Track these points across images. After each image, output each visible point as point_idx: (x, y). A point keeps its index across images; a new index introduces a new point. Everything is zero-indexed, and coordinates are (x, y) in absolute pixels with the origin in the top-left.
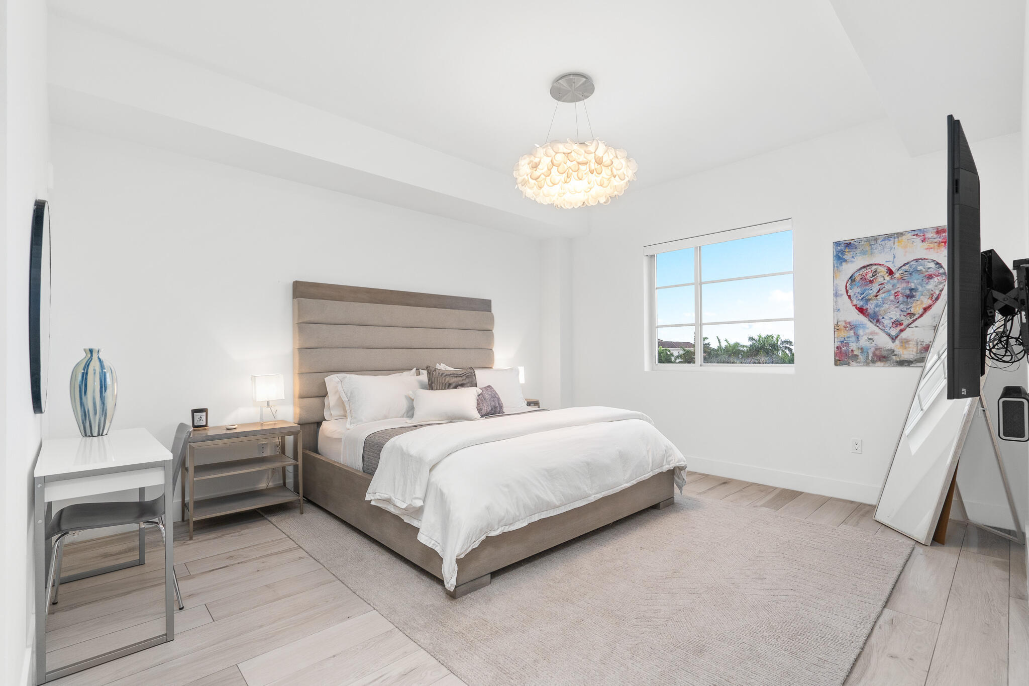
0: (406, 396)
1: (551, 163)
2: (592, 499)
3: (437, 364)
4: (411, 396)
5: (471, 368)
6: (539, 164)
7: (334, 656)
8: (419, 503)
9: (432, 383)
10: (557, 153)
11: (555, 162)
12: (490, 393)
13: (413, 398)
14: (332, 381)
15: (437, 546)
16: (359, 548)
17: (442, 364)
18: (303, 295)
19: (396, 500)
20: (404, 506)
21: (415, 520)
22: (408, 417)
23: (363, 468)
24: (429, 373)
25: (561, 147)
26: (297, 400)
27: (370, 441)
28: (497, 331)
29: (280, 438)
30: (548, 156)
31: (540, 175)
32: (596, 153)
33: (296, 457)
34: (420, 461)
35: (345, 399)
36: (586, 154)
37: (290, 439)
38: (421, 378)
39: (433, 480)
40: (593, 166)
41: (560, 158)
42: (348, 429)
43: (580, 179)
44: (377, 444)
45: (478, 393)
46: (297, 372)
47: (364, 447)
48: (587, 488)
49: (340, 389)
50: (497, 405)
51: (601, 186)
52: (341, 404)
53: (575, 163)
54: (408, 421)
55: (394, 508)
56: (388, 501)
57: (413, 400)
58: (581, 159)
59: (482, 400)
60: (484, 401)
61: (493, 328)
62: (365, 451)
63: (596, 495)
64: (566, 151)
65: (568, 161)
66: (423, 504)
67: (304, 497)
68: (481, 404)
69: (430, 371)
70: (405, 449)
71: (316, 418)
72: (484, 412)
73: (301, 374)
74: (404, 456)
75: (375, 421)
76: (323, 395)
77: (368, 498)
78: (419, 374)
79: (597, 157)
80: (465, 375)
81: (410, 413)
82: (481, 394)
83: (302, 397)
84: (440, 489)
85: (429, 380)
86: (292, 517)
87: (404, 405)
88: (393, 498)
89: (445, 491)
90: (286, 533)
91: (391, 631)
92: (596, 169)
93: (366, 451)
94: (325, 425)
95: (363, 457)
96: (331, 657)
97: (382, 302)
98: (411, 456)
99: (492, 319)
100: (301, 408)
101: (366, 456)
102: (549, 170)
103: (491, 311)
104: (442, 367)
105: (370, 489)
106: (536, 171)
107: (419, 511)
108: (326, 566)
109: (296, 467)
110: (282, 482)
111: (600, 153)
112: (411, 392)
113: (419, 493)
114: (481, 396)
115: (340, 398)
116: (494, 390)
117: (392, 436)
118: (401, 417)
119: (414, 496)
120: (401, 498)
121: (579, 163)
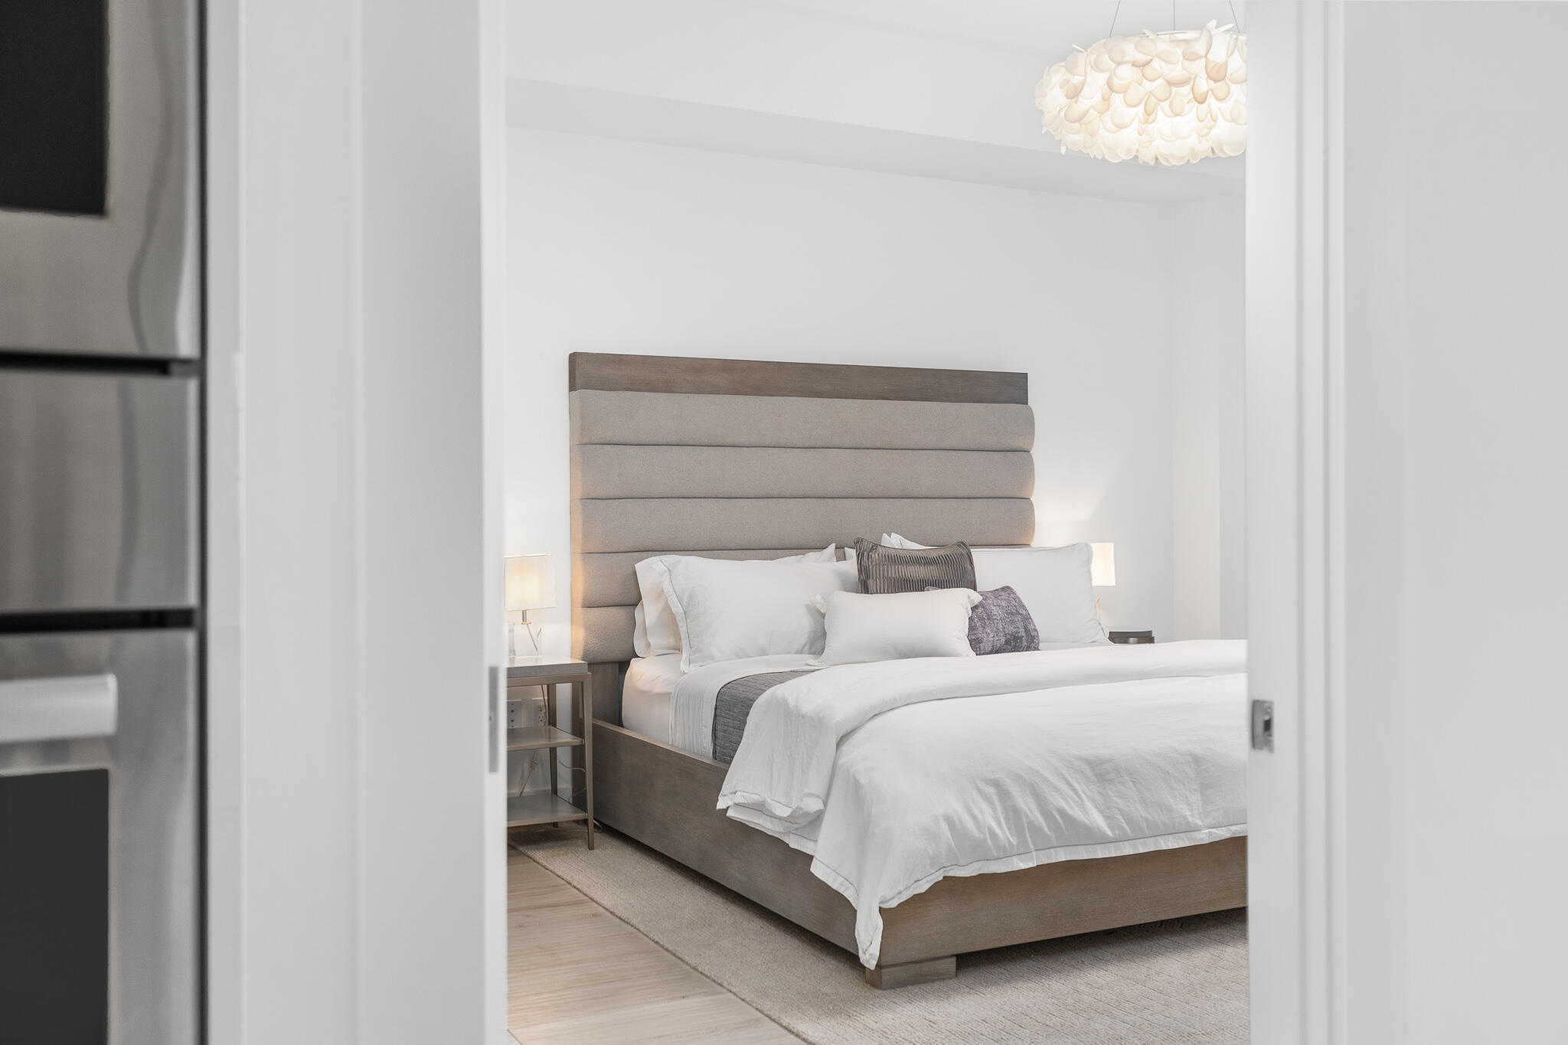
0: (808, 607)
1: (1106, 86)
2: (1204, 837)
3: (885, 534)
4: (819, 607)
5: (962, 544)
6: (1081, 90)
7: (660, 1037)
8: (814, 805)
9: (868, 576)
10: (1119, 64)
11: (1116, 82)
12: (1003, 604)
13: (823, 611)
14: (651, 571)
15: (848, 888)
16: (704, 908)
17: (893, 535)
18: (591, 385)
19: (774, 804)
20: (785, 812)
21: (809, 842)
22: (813, 653)
23: (714, 752)
24: (860, 556)
25: (1130, 50)
26: (579, 610)
27: (728, 697)
28: (1039, 453)
29: (545, 687)
30: (1101, 71)
31: (1088, 110)
32: (1209, 56)
33: (577, 729)
34: (817, 723)
35: (677, 609)
36: (1187, 63)
37: (564, 691)
38: (843, 566)
39: (842, 761)
40: (1203, 84)
41: (1126, 72)
42: (684, 673)
43: (1177, 115)
44: (742, 702)
45: (971, 601)
46: (578, 549)
47: (716, 709)
48: (1192, 810)
49: (667, 587)
50: (1022, 632)
51: (1234, 121)
52: (669, 621)
53: (1160, 81)
54: (811, 662)
55: (771, 822)
56: (760, 808)
57: (823, 616)
58: (1177, 72)
59: (981, 619)
60: (987, 622)
61: (1032, 444)
62: (718, 718)
63: (1214, 830)
64: (1141, 58)
65: (1145, 80)
66: (822, 807)
67: (594, 819)
68: (980, 629)
69: (866, 551)
70: (792, 702)
71: (618, 654)
72: (986, 645)
73: (587, 553)
74: (790, 717)
75: (740, 657)
76: (633, 601)
77: (720, 805)
78: (842, 557)
79: (1210, 66)
80: (946, 561)
81: (818, 645)
82: (981, 605)
83: (588, 605)
84: (854, 778)
85: (860, 571)
86: (572, 853)
87: (803, 626)
88: (769, 800)
89: (863, 780)
90: (565, 877)
91: (757, 1020)
92: (1211, 90)
93: (720, 716)
94: (636, 667)
95: (714, 730)
96: (655, 1038)
97: (758, 391)
98: (803, 717)
99: (1029, 421)
100: (587, 628)
101: (719, 727)
102: (1106, 100)
103: (1026, 403)
104: (894, 541)
105: (726, 787)
106: (1076, 103)
107: (815, 821)
108: (642, 929)
109: (578, 753)
110: (550, 788)
111: (1218, 54)
112: (819, 598)
113: (817, 785)
114: (980, 610)
115: (667, 608)
116: (1017, 598)
117: (770, 685)
118: (796, 653)
119: (806, 791)
120: (782, 801)
121: (1171, 83)
